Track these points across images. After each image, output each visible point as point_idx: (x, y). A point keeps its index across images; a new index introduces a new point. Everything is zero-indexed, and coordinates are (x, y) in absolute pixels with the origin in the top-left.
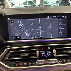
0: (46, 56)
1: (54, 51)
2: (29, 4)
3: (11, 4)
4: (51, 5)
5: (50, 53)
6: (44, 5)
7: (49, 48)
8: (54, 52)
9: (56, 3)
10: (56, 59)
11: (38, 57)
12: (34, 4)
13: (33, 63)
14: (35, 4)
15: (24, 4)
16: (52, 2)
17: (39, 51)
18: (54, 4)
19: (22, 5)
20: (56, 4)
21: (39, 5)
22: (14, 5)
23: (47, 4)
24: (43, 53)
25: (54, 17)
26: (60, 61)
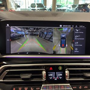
0: (55, 79)
1: (67, 72)
2: (38, 7)
3: (15, 6)
4: (66, 9)
5: (61, 75)
6: (57, 9)
7: (60, 68)
8: (67, 74)
9: (72, 7)
10: (69, 84)
11: (44, 79)
12: (44, 7)
14: (46, 7)
15: (31, 6)
16: (67, 6)
17: (45, 71)
18: (70, 8)
19: (29, 7)
20: (71, 9)
21: (50, 8)
22: (19, 7)
23: (60, 8)
24: (52, 75)
25: (69, 26)
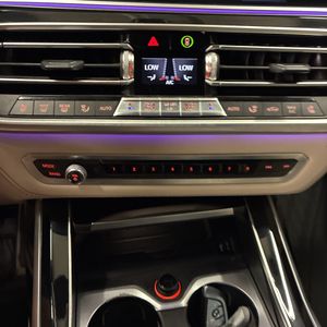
5: (190, 68)
7: (187, 42)
13: (102, 108)
24: (155, 67)
26: (229, 109)
